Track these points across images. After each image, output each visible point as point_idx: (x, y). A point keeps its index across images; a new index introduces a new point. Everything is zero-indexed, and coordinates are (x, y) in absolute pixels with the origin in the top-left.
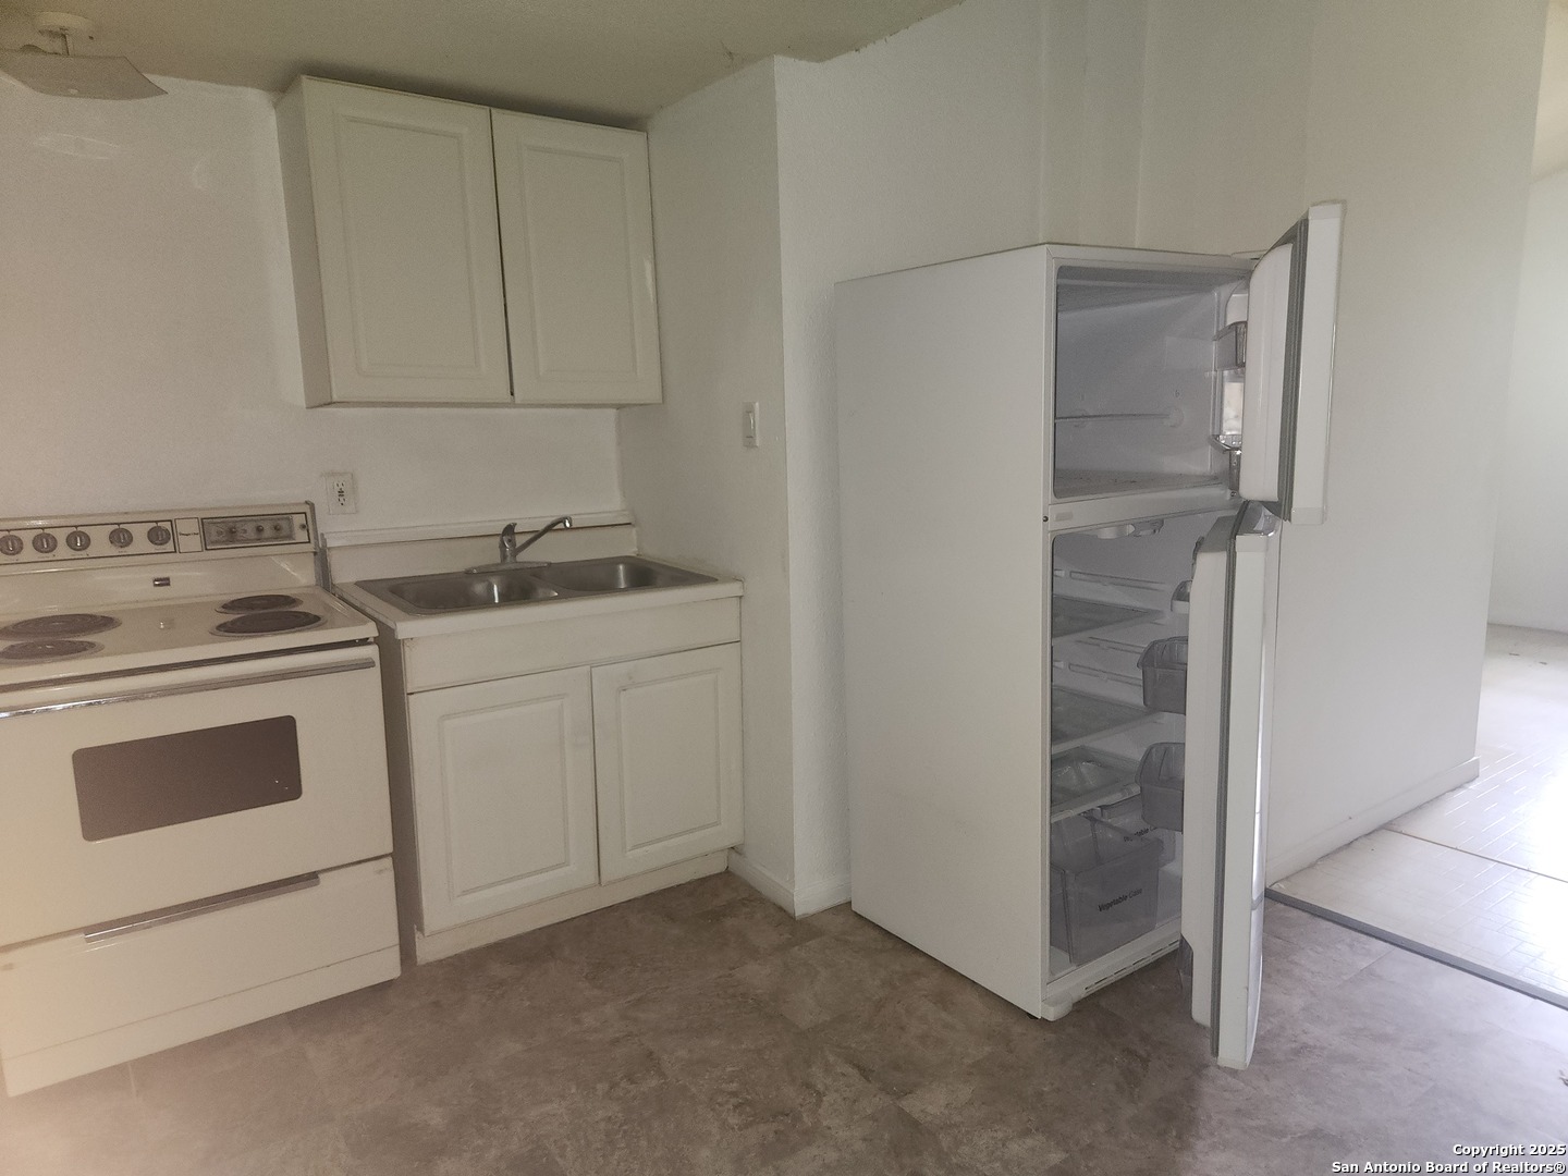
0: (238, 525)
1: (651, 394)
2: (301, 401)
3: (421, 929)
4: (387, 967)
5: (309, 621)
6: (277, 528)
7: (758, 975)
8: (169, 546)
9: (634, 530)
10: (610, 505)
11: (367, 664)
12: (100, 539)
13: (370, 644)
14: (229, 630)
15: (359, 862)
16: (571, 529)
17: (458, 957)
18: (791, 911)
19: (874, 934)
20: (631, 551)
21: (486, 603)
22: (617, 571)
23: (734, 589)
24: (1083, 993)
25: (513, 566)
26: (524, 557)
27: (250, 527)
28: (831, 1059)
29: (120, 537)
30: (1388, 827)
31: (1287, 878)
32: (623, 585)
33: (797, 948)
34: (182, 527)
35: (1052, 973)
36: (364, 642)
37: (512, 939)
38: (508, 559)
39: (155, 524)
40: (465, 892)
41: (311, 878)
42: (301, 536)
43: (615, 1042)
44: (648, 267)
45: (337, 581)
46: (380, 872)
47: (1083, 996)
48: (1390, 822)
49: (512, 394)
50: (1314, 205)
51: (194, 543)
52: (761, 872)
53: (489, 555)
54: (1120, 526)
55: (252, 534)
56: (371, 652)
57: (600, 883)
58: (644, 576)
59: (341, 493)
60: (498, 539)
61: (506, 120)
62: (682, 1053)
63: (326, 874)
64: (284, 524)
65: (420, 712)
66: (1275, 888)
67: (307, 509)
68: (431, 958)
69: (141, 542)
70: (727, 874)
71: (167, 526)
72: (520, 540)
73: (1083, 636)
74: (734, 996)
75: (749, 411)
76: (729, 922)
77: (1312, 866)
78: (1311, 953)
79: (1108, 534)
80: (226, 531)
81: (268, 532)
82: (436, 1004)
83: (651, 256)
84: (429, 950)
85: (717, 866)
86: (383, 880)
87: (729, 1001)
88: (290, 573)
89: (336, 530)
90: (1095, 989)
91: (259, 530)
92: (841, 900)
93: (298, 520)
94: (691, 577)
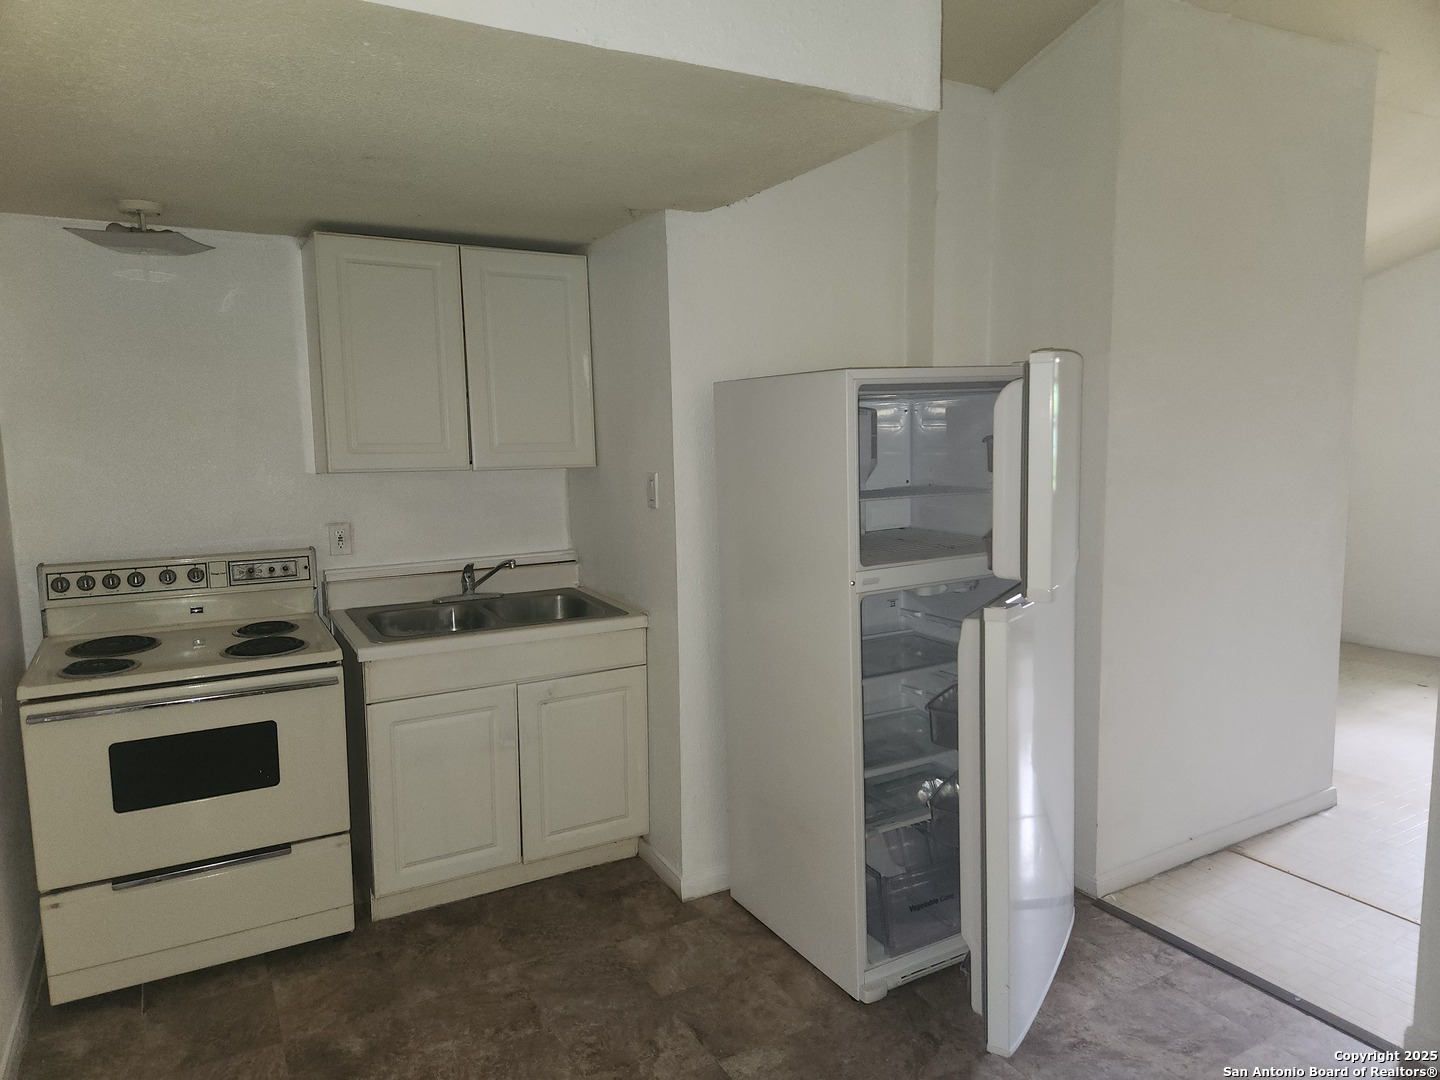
0: (256, 566)
1: (588, 460)
2: (313, 471)
3: (373, 893)
4: (345, 922)
5: (297, 645)
6: (285, 569)
7: (638, 947)
8: (203, 584)
9: (576, 567)
10: (560, 544)
11: (333, 681)
12: (152, 577)
13: (338, 665)
14: (235, 652)
15: (323, 837)
16: (516, 566)
17: (405, 917)
18: (678, 894)
19: (745, 919)
20: (573, 583)
21: (446, 632)
22: (557, 600)
23: (641, 621)
24: (900, 982)
25: (471, 598)
26: (483, 588)
27: (265, 567)
28: (677, 1022)
29: (167, 576)
30: (1234, 849)
31: (1121, 891)
32: (559, 617)
33: (676, 926)
34: (213, 568)
35: (870, 962)
36: (333, 664)
37: (450, 905)
38: (469, 592)
39: (193, 566)
40: (408, 865)
41: (284, 848)
42: (304, 574)
43: (509, 996)
44: (586, 361)
45: (332, 609)
46: (340, 845)
47: (899, 985)
48: (1236, 845)
49: (471, 463)
50: (1034, 352)
51: (222, 580)
52: (660, 858)
53: (452, 587)
54: (934, 586)
55: (266, 574)
56: (338, 672)
57: (522, 862)
58: (579, 607)
59: (340, 538)
60: (461, 575)
61: (471, 253)
62: (560, 1009)
63: (295, 845)
64: (292, 566)
65: (377, 720)
66: (1106, 899)
67: (308, 553)
68: (383, 916)
69: (182, 580)
70: (637, 861)
71: (203, 567)
72: (478, 576)
73: (933, 669)
74: (613, 964)
75: (652, 480)
76: (627, 902)
77: (1148, 881)
78: (1118, 960)
79: (925, 592)
80: (247, 572)
81: (278, 572)
82: (379, 954)
83: (588, 352)
84: (380, 911)
85: (628, 852)
86: (340, 854)
87: (608, 969)
88: (293, 604)
89: (334, 565)
90: (910, 978)
91: (272, 570)
92: (722, 887)
93: (304, 562)
94: (610, 611)
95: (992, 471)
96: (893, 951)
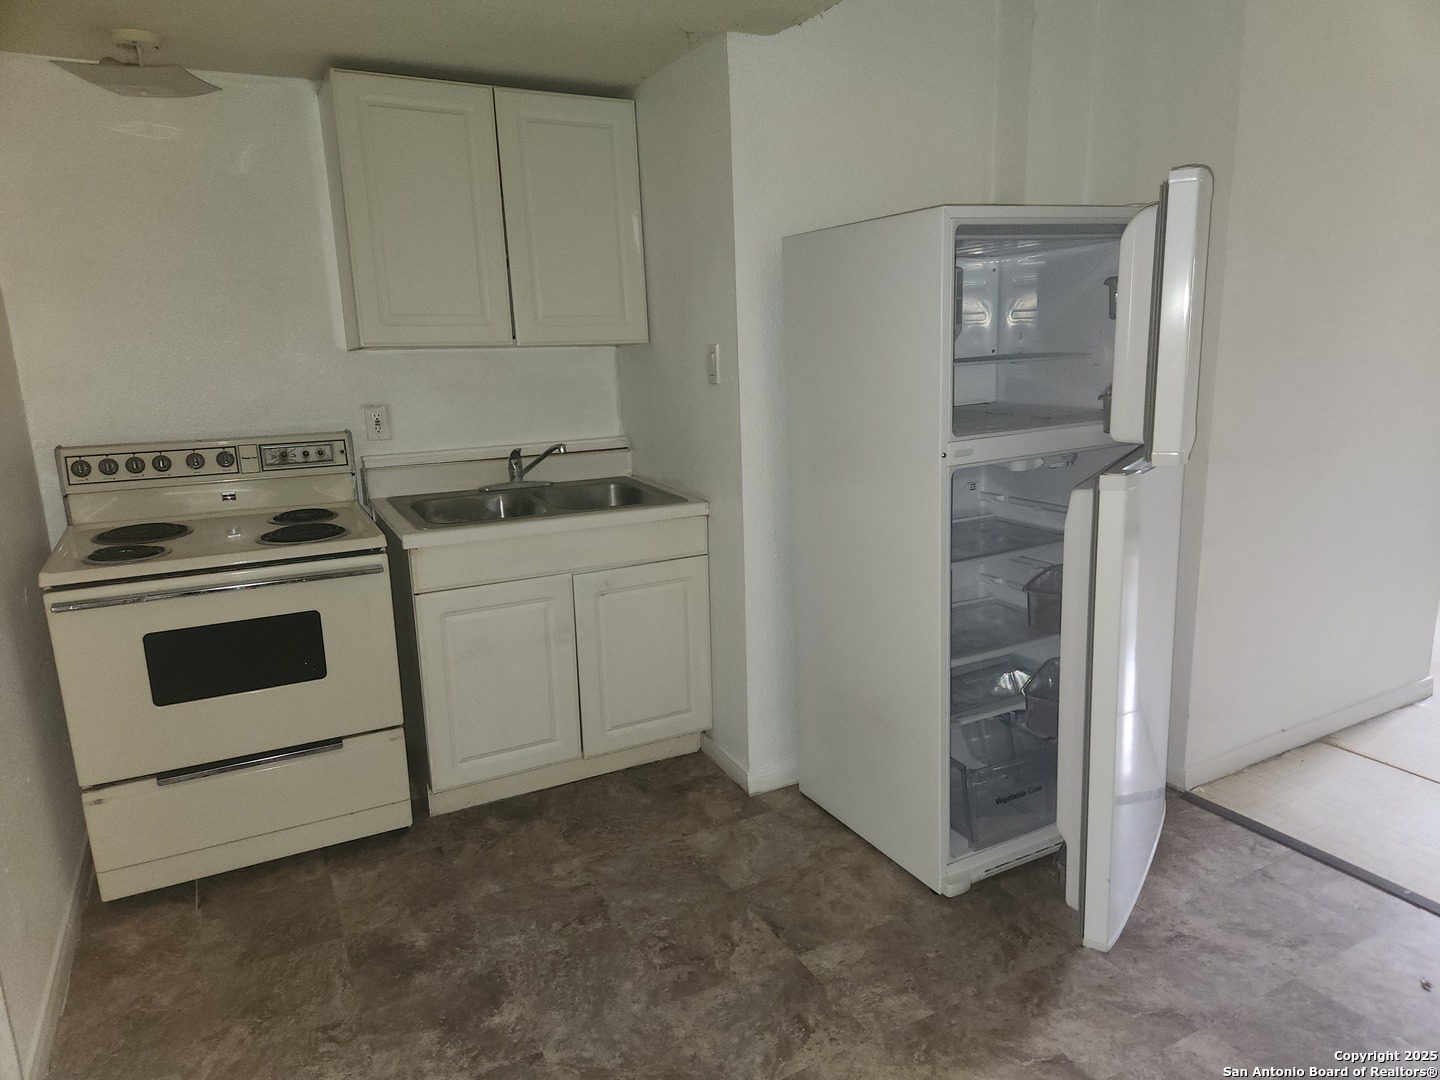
0: (289, 450)
1: (641, 336)
2: (345, 347)
3: (431, 788)
4: (401, 816)
5: (337, 532)
6: (320, 453)
7: (705, 841)
8: (234, 468)
9: (629, 454)
10: (611, 431)
11: (378, 570)
12: (179, 461)
13: (382, 552)
14: (271, 539)
15: (376, 731)
16: (565, 453)
17: (464, 811)
18: (745, 789)
19: (814, 813)
20: (627, 472)
21: (494, 518)
22: (609, 490)
23: (701, 509)
24: (983, 875)
25: (519, 486)
26: (529, 477)
27: (299, 451)
28: (751, 915)
29: (195, 460)
30: (1326, 740)
31: (1210, 783)
32: (613, 504)
33: (744, 821)
34: (243, 452)
35: (953, 856)
36: (377, 551)
37: (509, 799)
38: (516, 479)
39: (222, 450)
40: (465, 760)
41: (336, 742)
42: (341, 459)
43: (576, 889)
44: (636, 222)
45: (372, 497)
46: (393, 739)
47: (982, 878)
48: (1329, 736)
49: (514, 337)
50: (1173, 169)
51: (254, 465)
52: (724, 753)
53: (499, 475)
54: (1030, 459)
55: (300, 458)
56: (382, 559)
57: (583, 757)
58: (633, 495)
59: (377, 422)
60: (507, 462)
61: (505, 95)
62: (629, 903)
63: (347, 740)
64: (327, 450)
65: (425, 610)
66: (1193, 792)
67: (345, 437)
68: (442, 812)
69: (211, 465)
70: (699, 757)
71: (232, 451)
72: (526, 463)
74: (681, 858)
75: (712, 351)
76: (691, 796)
77: (1237, 773)
78: (1211, 853)
79: (1018, 467)
80: (279, 456)
81: (313, 456)
82: (439, 849)
83: (638, 212)
84: (438, 805)
85: (691, 746)
86: (395, 748)
87: (676, 862)
88: (332, 492)
89: (371, 451)
90: (996, 871)
91: (306, 454)
92: (790, 782)
93: (339, 446)
94: (667, 497)
95: (1115, 318)
96: (977, 844)
